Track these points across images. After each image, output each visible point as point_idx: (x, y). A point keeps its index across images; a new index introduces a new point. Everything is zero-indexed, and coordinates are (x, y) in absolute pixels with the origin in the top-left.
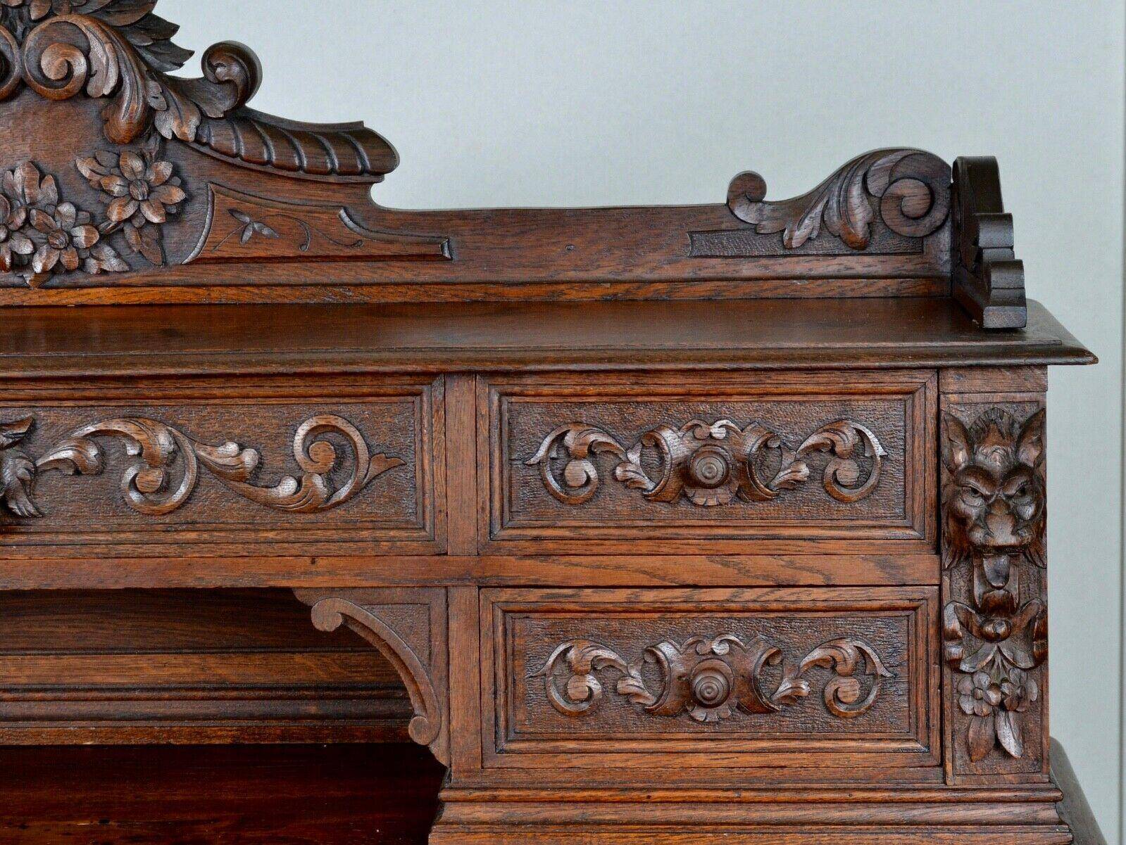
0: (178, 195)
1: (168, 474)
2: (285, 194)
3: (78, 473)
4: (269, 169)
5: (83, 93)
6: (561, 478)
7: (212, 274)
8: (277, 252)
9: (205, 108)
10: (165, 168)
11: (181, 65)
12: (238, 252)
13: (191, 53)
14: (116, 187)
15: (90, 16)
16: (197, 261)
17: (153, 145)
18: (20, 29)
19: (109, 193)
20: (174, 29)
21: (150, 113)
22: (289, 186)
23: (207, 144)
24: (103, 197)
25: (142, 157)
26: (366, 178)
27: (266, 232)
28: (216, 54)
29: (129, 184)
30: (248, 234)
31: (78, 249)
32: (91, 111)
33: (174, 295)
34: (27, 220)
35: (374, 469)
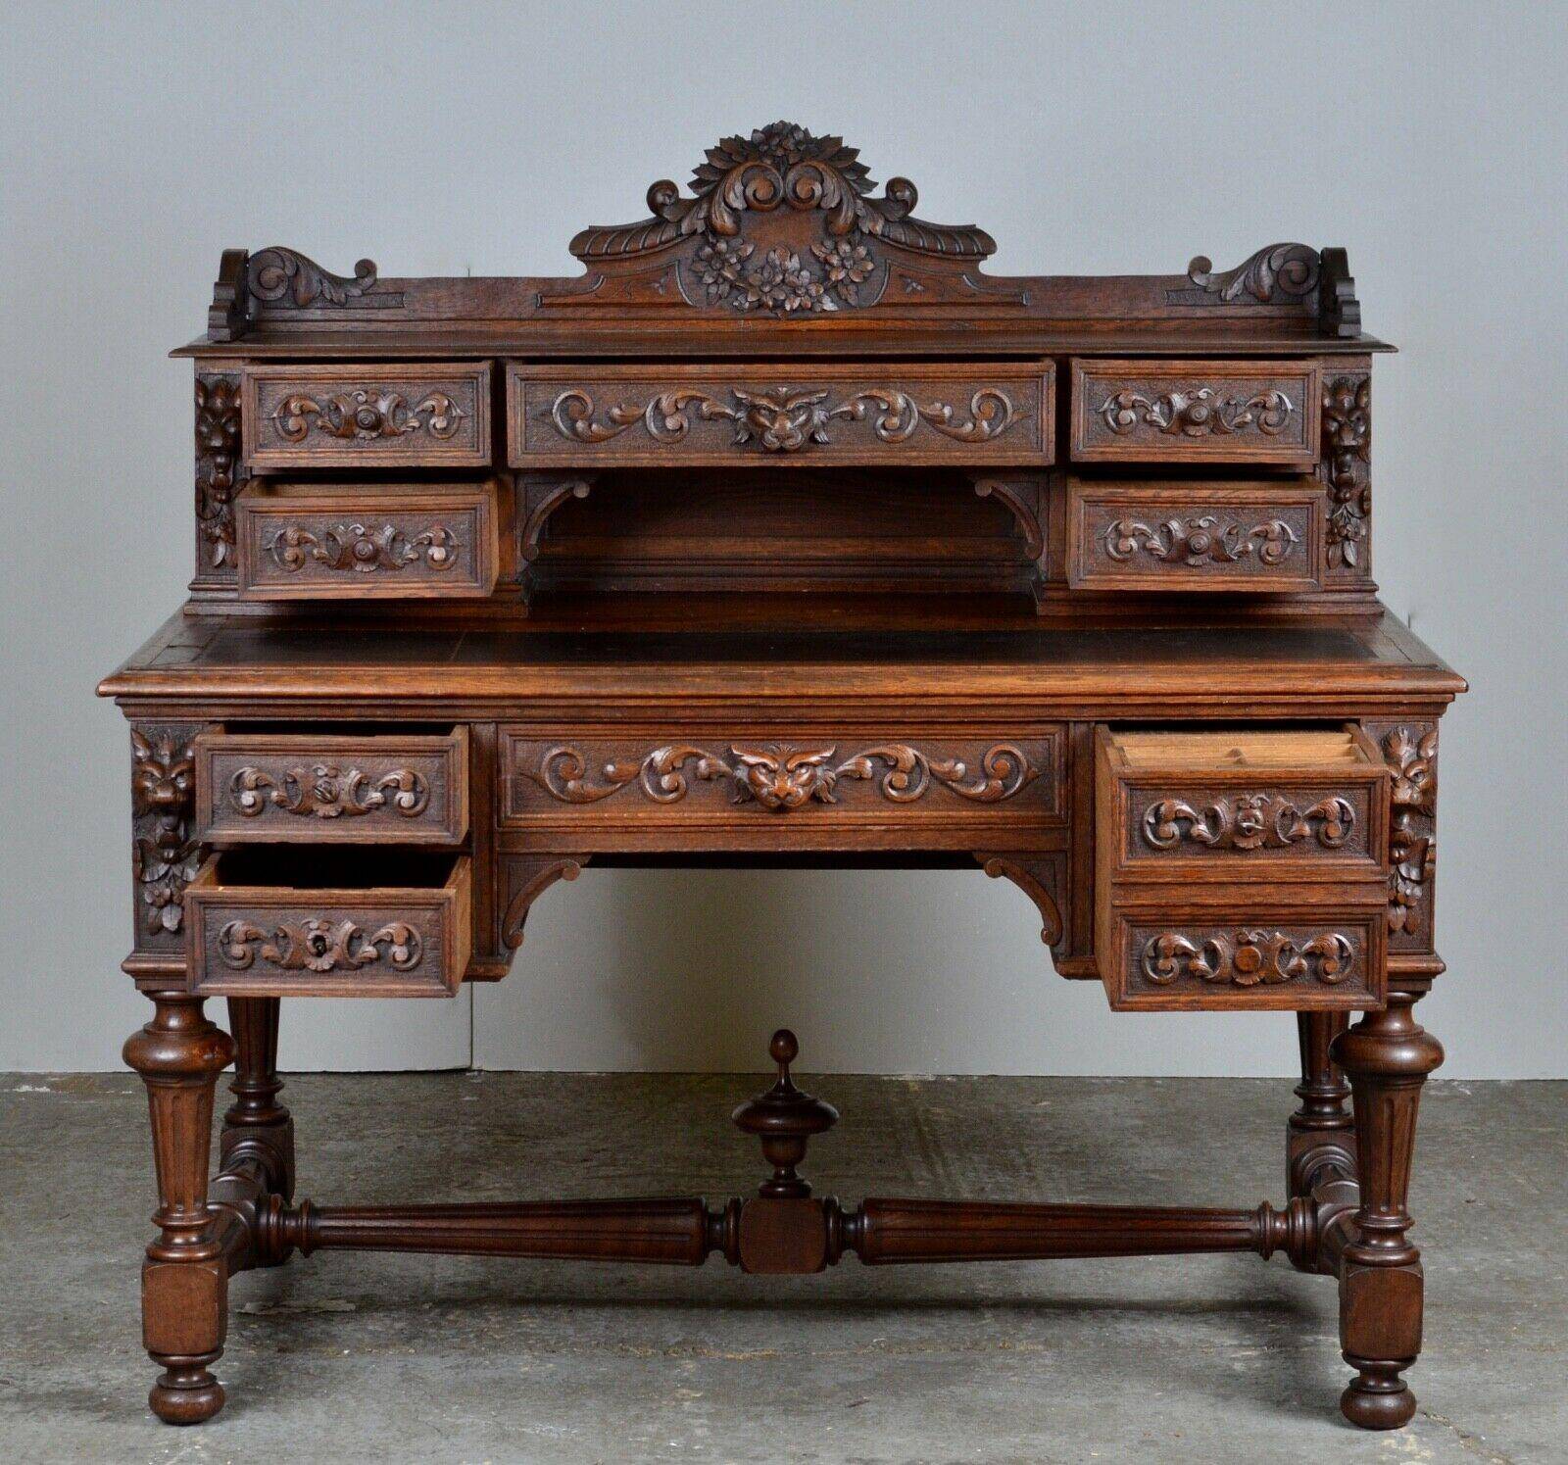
0: (870, 267)
1: (901, 421)
2: (930, 266)
3: (853, 419)
4: (923, 252)
5: (819, 206)
6: (1116, 420)
7: (887, 312)
8: (925, 300)
9: (888, 215)
10: (862, 251)
11: (871, 191)
12: (904, 300)
13: (876, 184)
14: (835, 260)
15: (824, 161)
16: (880, 305)
17: (857, 237)
18: (783, 169)
19: (831, 265)
20: (866, 170)
21: (857, 216)
22: (933, 261)
23: (888, 237)
24: (827, 267)
25: (850, 243)
26: (977, 257)
27: (919, 288)
28: (895, 185)
29: (842, 259)
30: (909, 289)
31: (810, 296)
32: (822, 215)
33: (865, 324)
34: (783, 281)
35: (1015, 418)
